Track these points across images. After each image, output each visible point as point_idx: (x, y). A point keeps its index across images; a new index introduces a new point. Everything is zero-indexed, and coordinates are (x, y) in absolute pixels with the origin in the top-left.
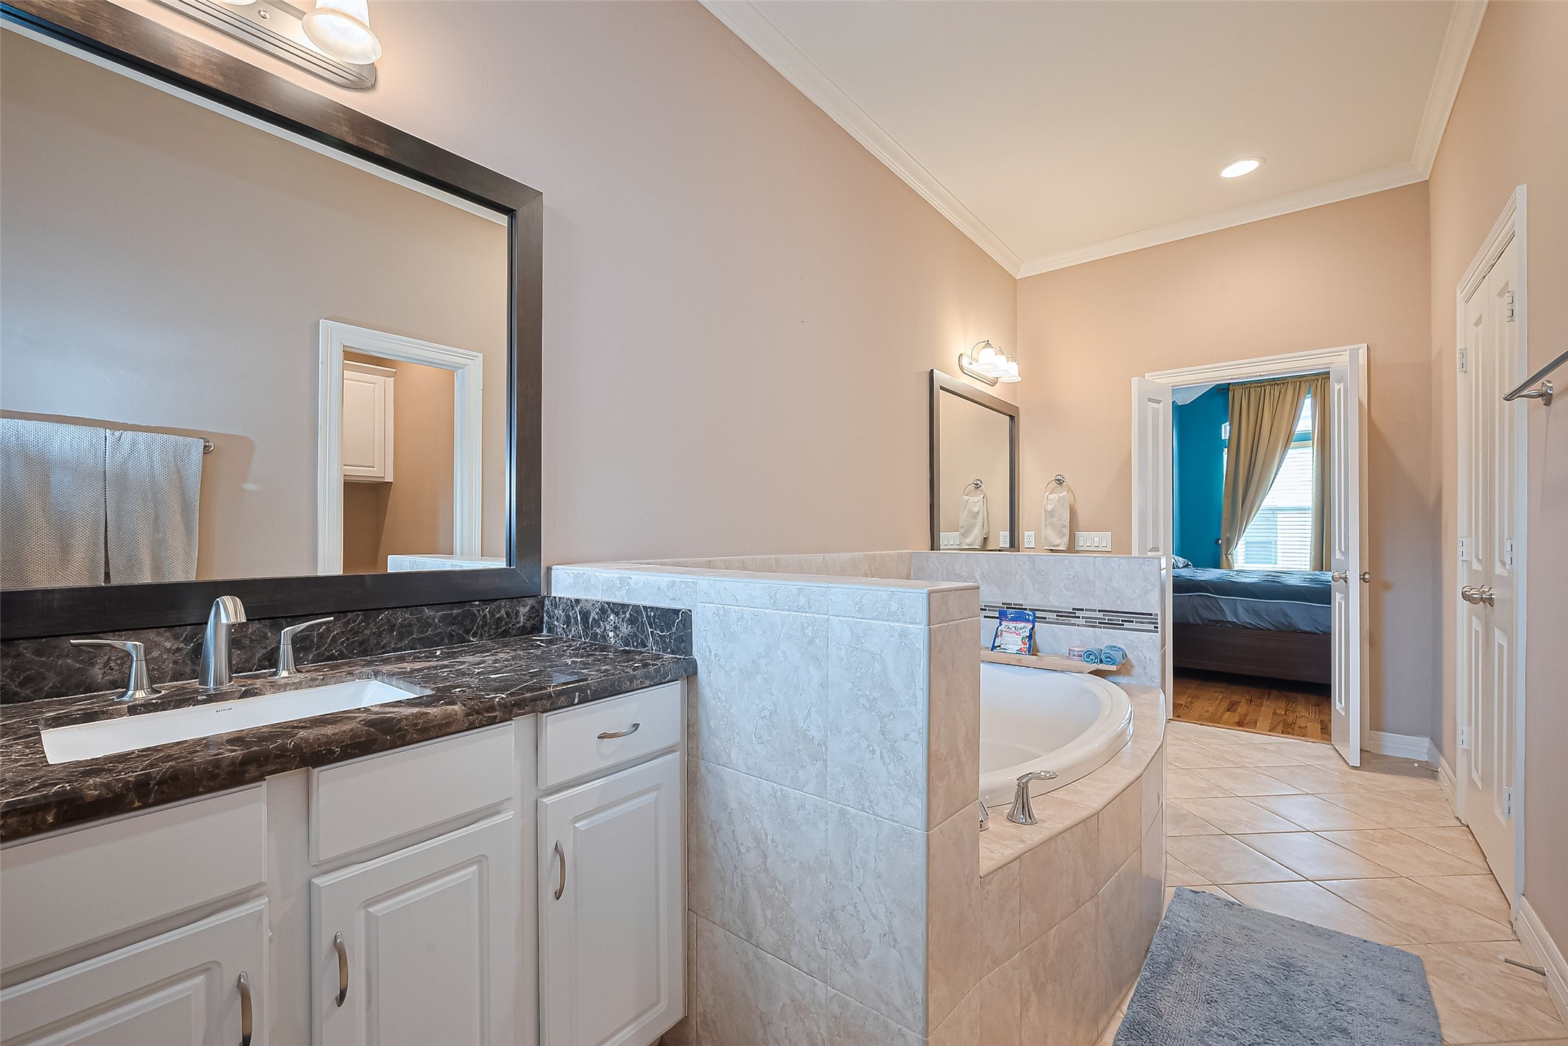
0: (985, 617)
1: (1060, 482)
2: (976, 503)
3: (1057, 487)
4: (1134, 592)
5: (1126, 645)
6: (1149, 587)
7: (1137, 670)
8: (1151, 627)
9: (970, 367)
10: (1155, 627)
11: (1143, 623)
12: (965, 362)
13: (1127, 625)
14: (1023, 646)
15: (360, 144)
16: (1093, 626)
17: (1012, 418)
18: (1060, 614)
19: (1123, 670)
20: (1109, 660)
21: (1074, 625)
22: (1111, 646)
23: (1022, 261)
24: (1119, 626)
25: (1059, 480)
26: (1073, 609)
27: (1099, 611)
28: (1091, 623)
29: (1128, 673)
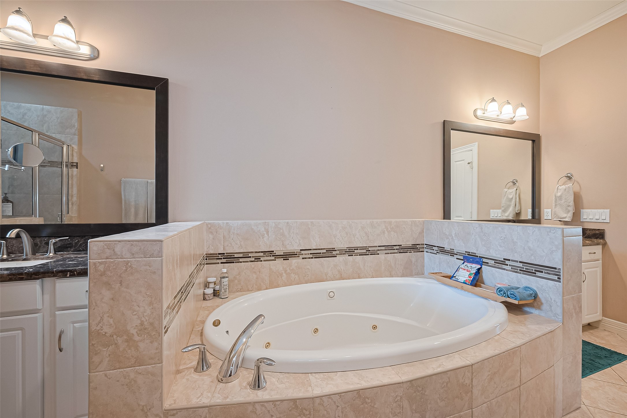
0: (457, 259)
1: (570, 178)
2: (511, 193)
3: (567, 181)
4: (543, 251)
5: (537, 288)
6: (554, 249)
7: (545, 307)
8: (556, 278)
9: (484, 115)
10: (558, 278)
11: (549, 274)
12: (479, 113)
13: (538, 274)
14: (468, 278)
15: (88, 78)
16: (516, 272)
17: (533, 141)
18: (496, 261)
19: (535, 304)
20: (512, 296)
21: (504, 269)
22: (526, 287)
23: (542, 45)
24: (533, 274)
25: (569, 177)
26: (504, 259)
27: (520, 262)
28: (515, 270)
29: (539, 307)
